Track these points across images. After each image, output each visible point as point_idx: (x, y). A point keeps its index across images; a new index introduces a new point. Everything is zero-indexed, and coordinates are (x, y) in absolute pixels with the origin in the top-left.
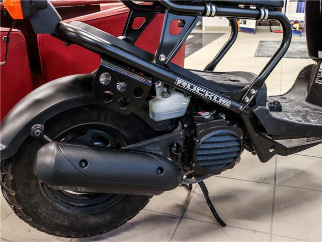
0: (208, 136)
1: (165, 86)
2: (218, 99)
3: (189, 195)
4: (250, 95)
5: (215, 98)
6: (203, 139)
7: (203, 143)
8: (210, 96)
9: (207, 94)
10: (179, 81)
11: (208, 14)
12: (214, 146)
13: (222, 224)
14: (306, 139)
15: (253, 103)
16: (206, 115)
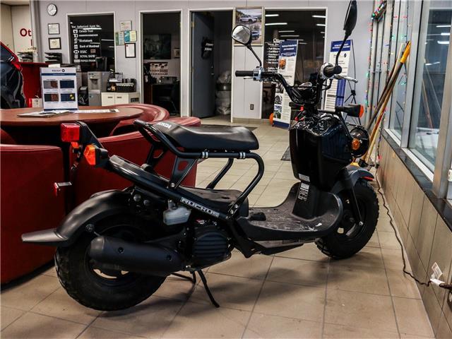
0: (203, 236)
1: (174, 202)
2: (210, 211)
3: (193, 286)
4: (234, 209)
5: (208, 211)
6: (199, 238)
7: (200, 241)
8: (204, 210)
9: (202, 208)
10: (183, 200)
11: (203, 157)
12: (208, 243)
13: (217, 306)
14: (281, 241)
15: (237, 214)
16: (202, 222)
